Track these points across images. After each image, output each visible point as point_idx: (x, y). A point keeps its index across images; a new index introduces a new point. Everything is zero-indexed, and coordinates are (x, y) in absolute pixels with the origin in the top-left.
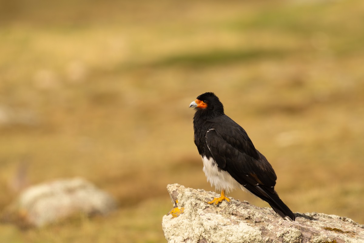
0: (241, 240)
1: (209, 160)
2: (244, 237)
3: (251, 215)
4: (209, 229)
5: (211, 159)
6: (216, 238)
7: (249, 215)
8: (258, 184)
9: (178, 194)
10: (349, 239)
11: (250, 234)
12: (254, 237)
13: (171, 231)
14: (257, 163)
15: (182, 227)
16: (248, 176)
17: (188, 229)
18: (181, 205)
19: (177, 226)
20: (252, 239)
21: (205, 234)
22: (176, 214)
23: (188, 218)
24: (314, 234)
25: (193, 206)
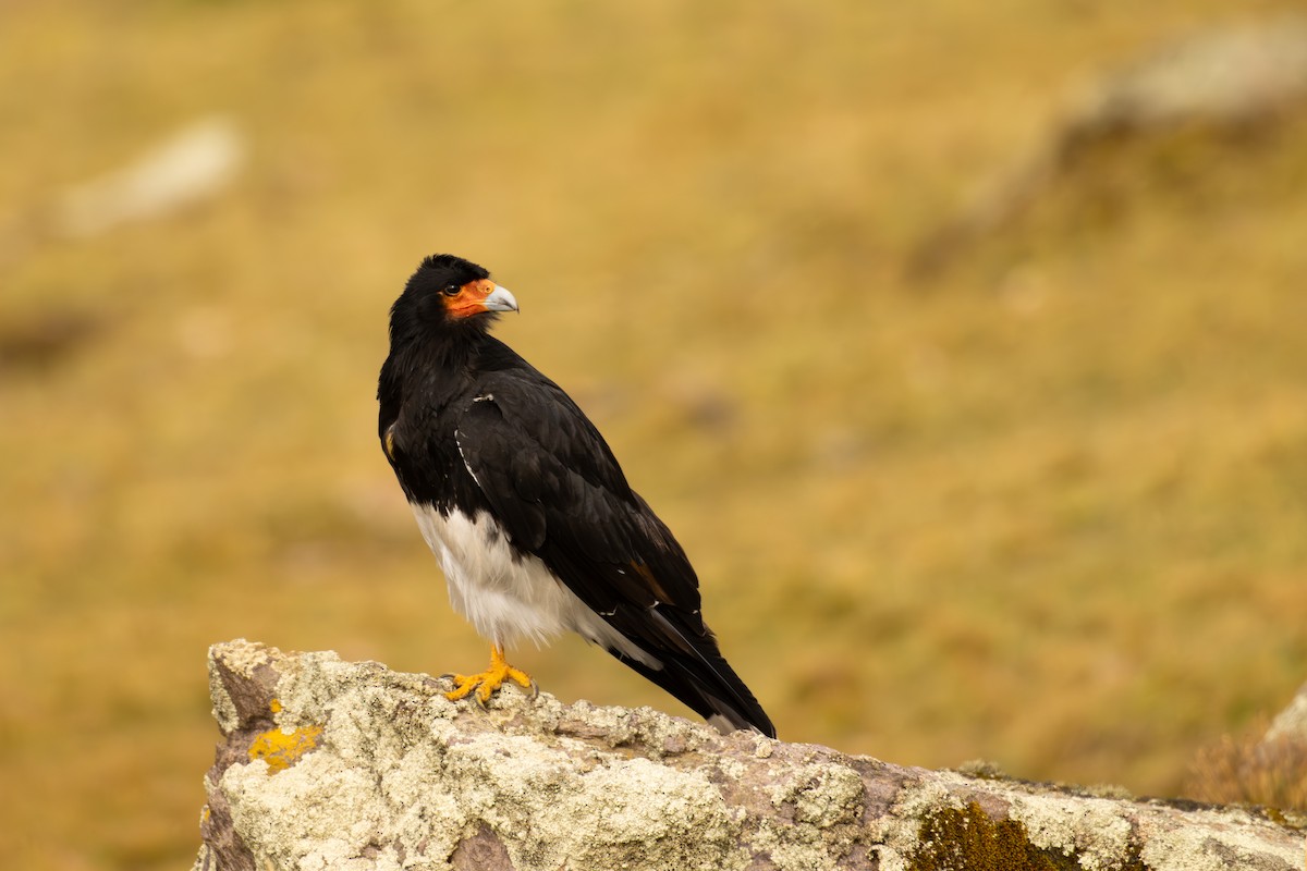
0: (658, 825)
1: (475, 522)
2: (670, 810)
3: (644, 730)
4: (521, 792)
5: (484, 518)
6: (556, 826)
7: (636, 731)
8: (657, 603)
9: (276, 676)
10: (1018, 795)
11: (690, 799)
12: (707, 809)
13: (295, 822)
14: (641, 520)
15: (340, 801)
16: (622, 572)
17: (364, 806)
18: (295, 720)
19: (319, 799)
20: (700, 817)
21: (498, 815)
22: (281, 757)
23: (359, 765)
24: (907, 783)
25: (390, 712)
